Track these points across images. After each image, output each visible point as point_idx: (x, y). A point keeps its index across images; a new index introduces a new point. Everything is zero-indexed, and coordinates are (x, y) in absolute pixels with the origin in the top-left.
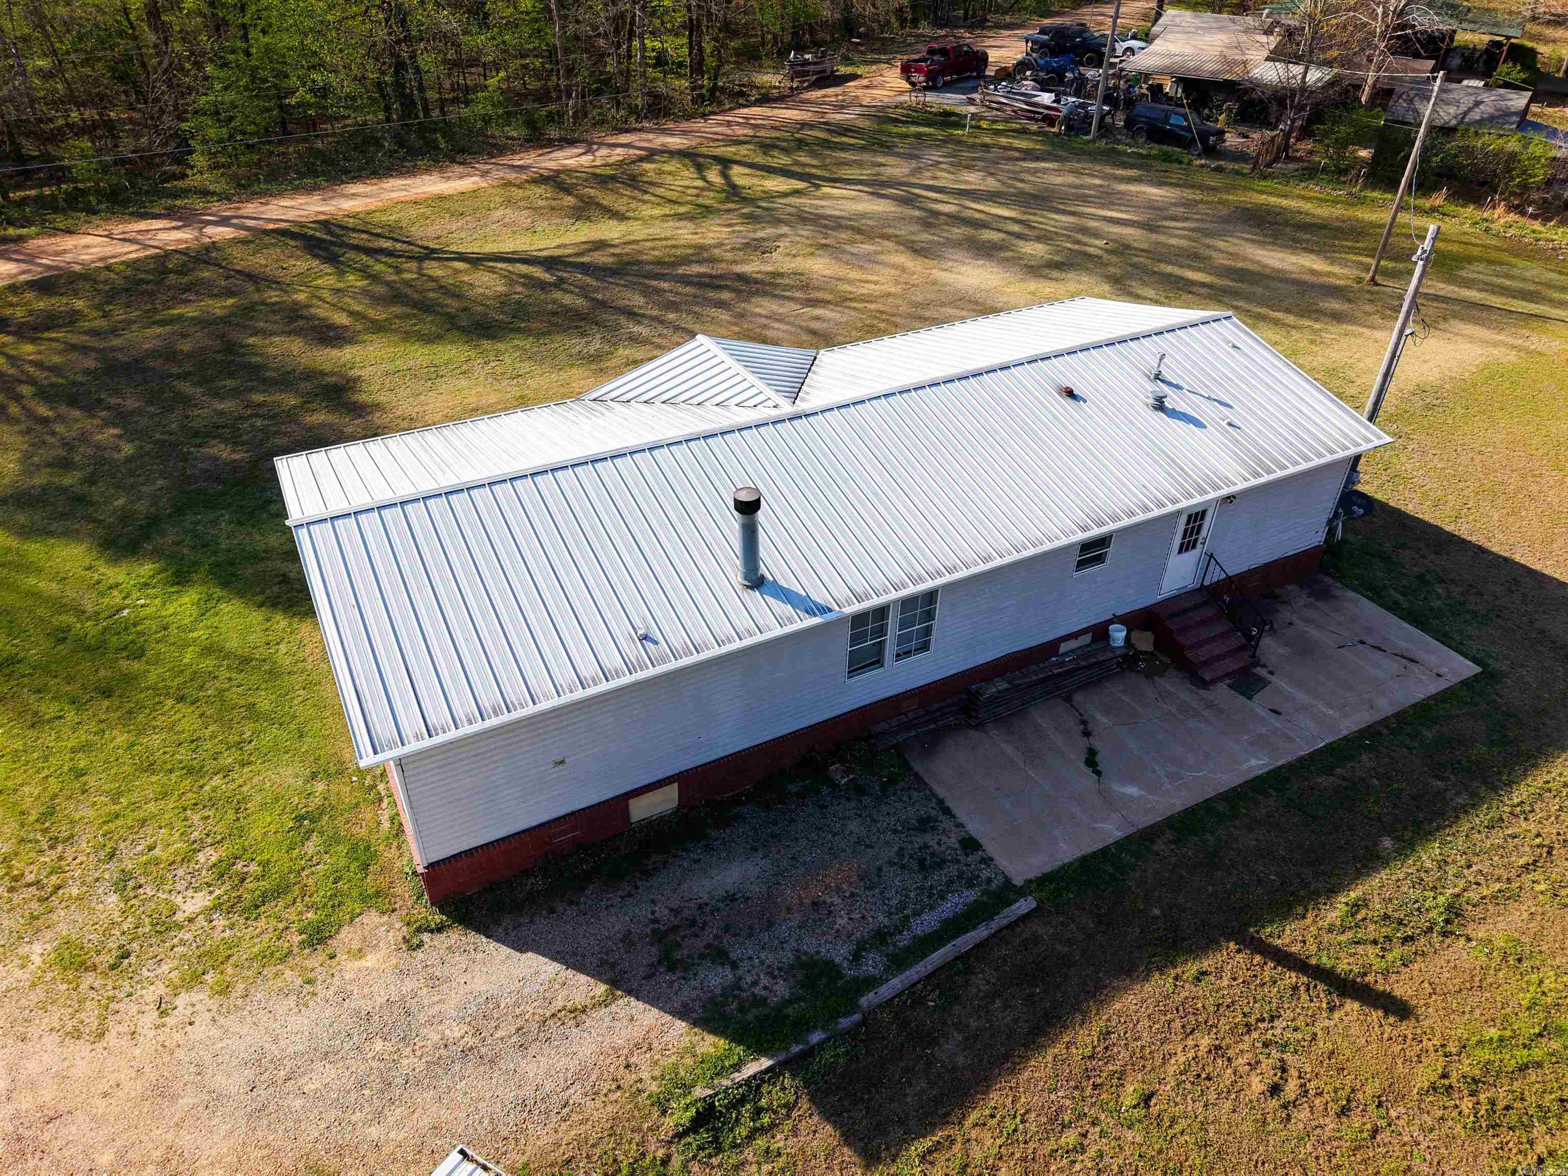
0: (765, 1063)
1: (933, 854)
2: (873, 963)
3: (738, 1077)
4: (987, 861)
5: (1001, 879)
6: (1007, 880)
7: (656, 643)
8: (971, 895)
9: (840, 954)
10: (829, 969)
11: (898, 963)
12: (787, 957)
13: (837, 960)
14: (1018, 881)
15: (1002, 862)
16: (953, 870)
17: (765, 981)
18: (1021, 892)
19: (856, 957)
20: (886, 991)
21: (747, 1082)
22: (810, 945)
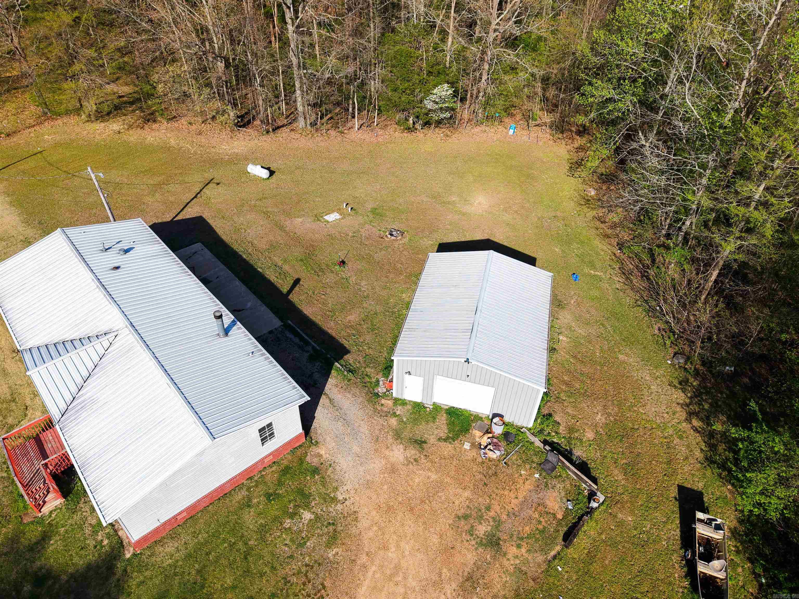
0: (336, 363)
2: (309, 348)
6: (281, 326)
8: (287, 332)
9: (307, 355)
10: (310, 356)
14: (282, 323)
17: (316, 367)
18: (285, 322)
19: (307, 351)
20: (314, 345)
21: (342, 366)
22: (305, 362)
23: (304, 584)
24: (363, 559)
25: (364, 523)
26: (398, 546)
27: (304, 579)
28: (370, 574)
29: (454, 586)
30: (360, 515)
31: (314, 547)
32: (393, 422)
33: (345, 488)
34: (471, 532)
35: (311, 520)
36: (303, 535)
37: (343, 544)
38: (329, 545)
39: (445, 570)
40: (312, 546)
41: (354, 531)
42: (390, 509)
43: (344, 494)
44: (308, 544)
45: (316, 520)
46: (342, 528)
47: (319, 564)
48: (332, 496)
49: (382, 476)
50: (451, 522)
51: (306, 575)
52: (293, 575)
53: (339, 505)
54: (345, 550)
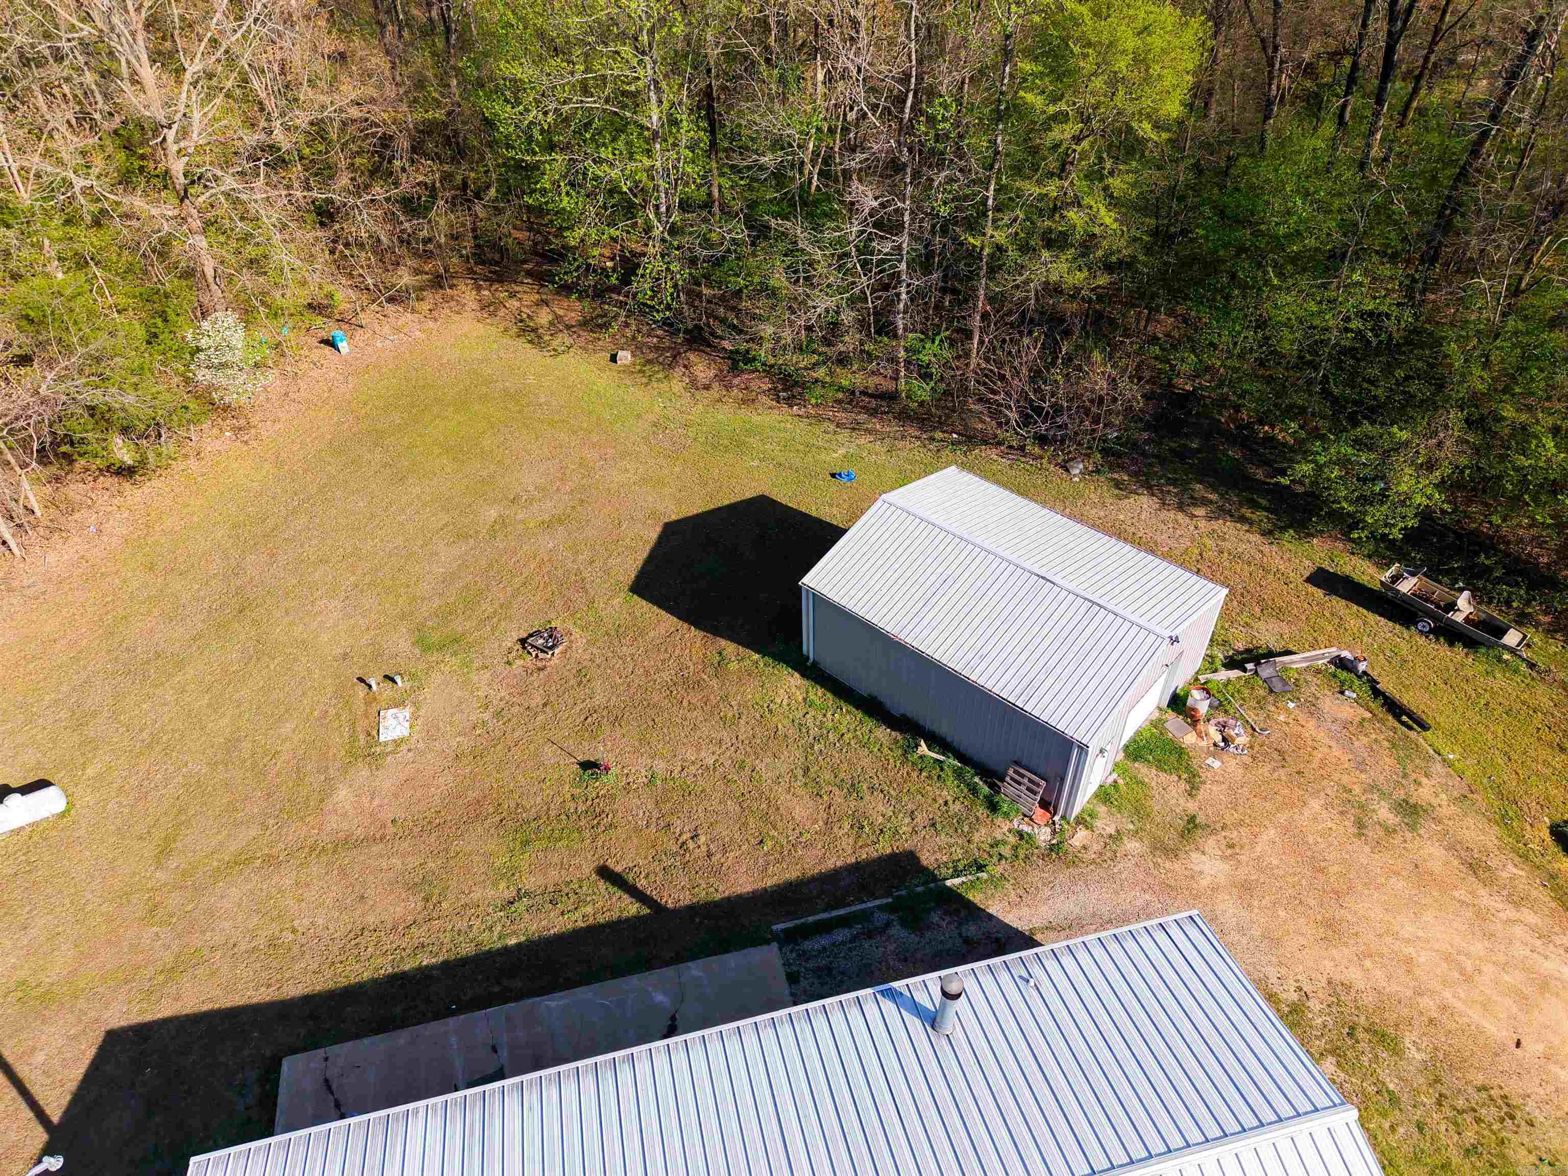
0: (948, 883)
1: (819, 977)
2: (881, 918)
3: (964, 879)
4: (787, 964)
5: (784, 950)
6: (780, 949)
7: (1021, 977)
8: (807, 945)
9: (896, 930)
10: (904, 923)
11: (865, 916)
12: (928, 934)
13: (898, 927)
14: (775, 945)
15: (778, 962)
16: (810, 965)
17: (944, 924)
18: (775, 937)
19: (888, 925)
20: (878, 902)
21: (958, 876)
22: (913, 938)
23: (1478, 1120)
24: (1426, 1002)
25: (1354, 975)
26: (1408, 941)
27: (1469, 1118)
28: (1459, 1005)
29: (1482, 892)
30: (1337, 977)
31: (1400, 1079)
32: (1132, 845)
33: (1274, 980)
34: (1390, 831)
35: (1339, 1064)
36: (1372, 1090)
37: (1397, 1025)
38: (1397, 1051)
39: (1456, 894)
40: (1396, 1081)
41: (1368, 999)
42: (1329, 924)
43: (1285, 987)
44: (1391, 1087)
45: (1340, 1056)
46: (1363, 1018)
47: (1437, 1081)
48: (1286, 1009)
49: (1256, 911)
50: (1367, 849)
51: (1461, 1112)
52: (1459, 1134)
53: (1309, 1004)
54: (1410, 1028)
